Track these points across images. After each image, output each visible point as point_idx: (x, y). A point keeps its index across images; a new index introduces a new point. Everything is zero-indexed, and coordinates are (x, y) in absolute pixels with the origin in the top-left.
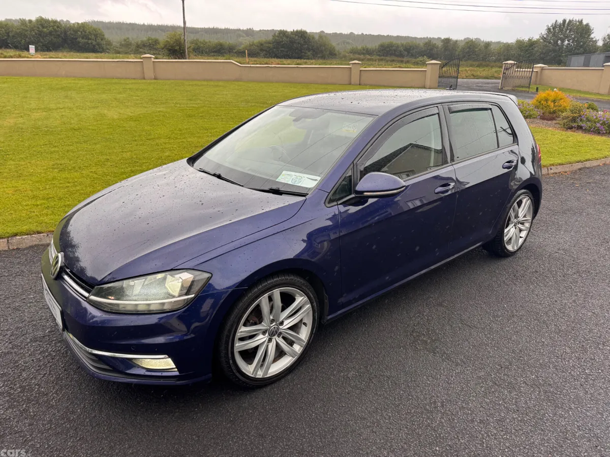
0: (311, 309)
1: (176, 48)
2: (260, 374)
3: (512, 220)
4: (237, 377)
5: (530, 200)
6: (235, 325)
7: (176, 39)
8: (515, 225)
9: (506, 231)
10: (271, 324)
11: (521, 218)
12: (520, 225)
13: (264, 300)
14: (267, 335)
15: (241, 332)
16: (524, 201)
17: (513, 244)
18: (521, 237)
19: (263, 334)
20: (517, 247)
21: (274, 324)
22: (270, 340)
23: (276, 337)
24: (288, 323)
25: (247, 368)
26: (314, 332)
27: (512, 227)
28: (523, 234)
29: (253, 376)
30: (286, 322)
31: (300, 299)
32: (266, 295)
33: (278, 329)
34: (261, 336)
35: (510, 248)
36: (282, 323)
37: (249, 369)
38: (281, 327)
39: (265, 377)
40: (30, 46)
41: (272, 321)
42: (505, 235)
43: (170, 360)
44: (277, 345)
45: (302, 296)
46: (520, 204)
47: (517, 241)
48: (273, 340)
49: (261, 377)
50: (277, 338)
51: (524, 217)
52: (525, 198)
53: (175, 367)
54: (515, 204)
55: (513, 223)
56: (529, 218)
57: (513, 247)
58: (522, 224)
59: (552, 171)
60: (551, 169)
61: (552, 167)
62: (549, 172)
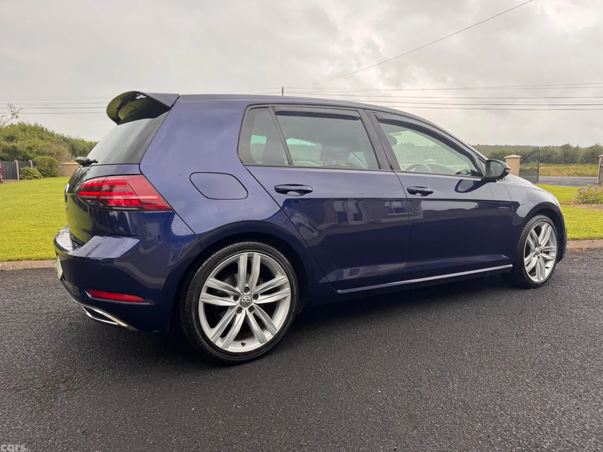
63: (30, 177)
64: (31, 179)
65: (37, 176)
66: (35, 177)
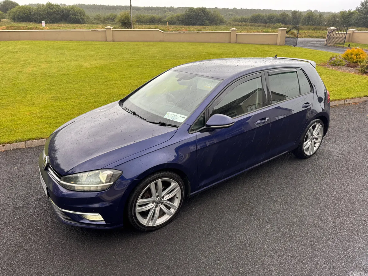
0: (180, 190)
1: (126, 22)
2: (151, 224)
3: (309, 137)
4: (137, 226)
6: (136, 198)
7: (125, 16)
8: (311, 140)
9: (305, 143)
10: (157, 198)
11: (315, 136)
12: (314, 140)
13: (152, 185)
14: (155, 203)
15: (139, 202)
16: (317, 126)
17: (310, 151)
18: (315, 147)
19: (152, 203)
20: (312, 152)
21: (159, 198)
22: (156, 206)
24: (167, 197)
25: (143, 221)
26: (182, 202)
27: (310, 141)
28: (317, 145)
29: (146, 225)
30: (166, 197)
31: (173, 185)
32: (153, 183)
33: (161, 200)
34: (151, 204)
35: (307, 153)
36: (163, 197)
37: (144, 222)
38: (163, 199)
39: (154, 226)
41: (158, 196)
42: (304, 146)
43: (100, 216)
44: (161, 209)
45: (174, 183)
47: (312, 149)
48: (158, 206)
49: (151, 226)
50: (161, 205)
51: (317, 135)
52: (318, 124)
53: (103, 220)
54: (311, 128)
55: (310, 139)
56: (321, 135)
57: (310, 153)
58: (317, 139)
59: (347, 102)
60: (346, 101)
61: (347, 100)
62: (345, 103)
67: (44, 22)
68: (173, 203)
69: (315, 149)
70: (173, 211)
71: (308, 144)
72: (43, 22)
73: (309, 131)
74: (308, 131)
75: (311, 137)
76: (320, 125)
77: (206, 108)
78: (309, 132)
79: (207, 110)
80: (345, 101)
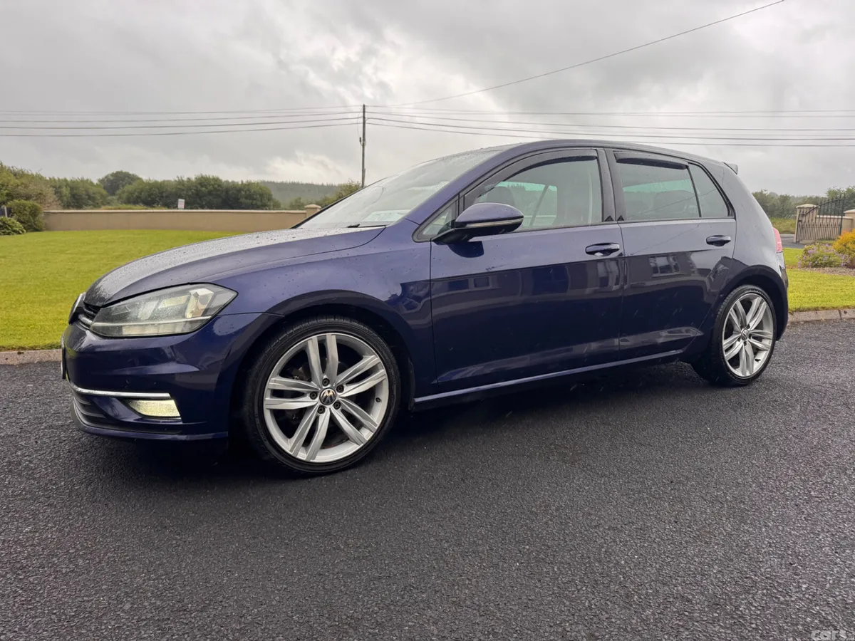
0: (386, 377)
2: (302, 455)
3: (735, 327)
5: (764, 303)
9: (725, 342)
10: (324, 385)
11: (753, 330)
12: (752, 339)
13: (311, 345)
14: (317, 399)
15: (275, 381)
16: (756, 302)
17: (743, 367)
18: (757, 360)
19: (311, 398)
20: (750, 372)
21: (329, 386)
22: (321, 410)
23: (331, 406)
24: (351, 390)
27: (739, 339)
28: (763, 356)
29: (291, 454)
30: (347, 388)
31: (370, 360)
32: (315, 338)
33: (335, 395)
34: (308, 399)
35: (738, 372)
36: (340, 389)
37: (286, 443)
38: (339, 394)
39: (311, 461)
40: (180, 200)
41: (326, 382)
42: (724, 347)
43: (172, 403)
44: (332, 420)
45: (372, 355)
46: (747, 304)
47: (748, 366)
48: (326, 410)
49: (304, 459)
50: (333, 408)
51: (756, 328)
52: (756, 297)
53: (179, 415)
54: (738, 302)
55: (738, 333)
56: (769, 331)
57: (744, 372)
58: (758, 338)
59: (847, 316)
60: (845, 312)
61: (847, 310)
62: (843, 317)
63: (7, 231)
64: (9, 234)
65: (17, 229)
66: (14, 231)
67: (183, 200)
68: (369, 413)
69: (757, 366)
70: (367, 435)
71: (734, 346)
72: (181, 203)
73: (735, 311)
74: (732, 309)
75: (744, 331)
76: (761, 303)
77: (458, 194)
78: (733, 311)
79: (462, 200)
80: (843, 313)
